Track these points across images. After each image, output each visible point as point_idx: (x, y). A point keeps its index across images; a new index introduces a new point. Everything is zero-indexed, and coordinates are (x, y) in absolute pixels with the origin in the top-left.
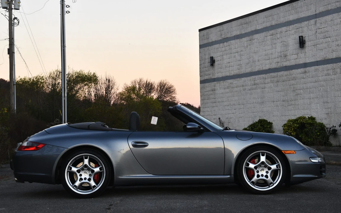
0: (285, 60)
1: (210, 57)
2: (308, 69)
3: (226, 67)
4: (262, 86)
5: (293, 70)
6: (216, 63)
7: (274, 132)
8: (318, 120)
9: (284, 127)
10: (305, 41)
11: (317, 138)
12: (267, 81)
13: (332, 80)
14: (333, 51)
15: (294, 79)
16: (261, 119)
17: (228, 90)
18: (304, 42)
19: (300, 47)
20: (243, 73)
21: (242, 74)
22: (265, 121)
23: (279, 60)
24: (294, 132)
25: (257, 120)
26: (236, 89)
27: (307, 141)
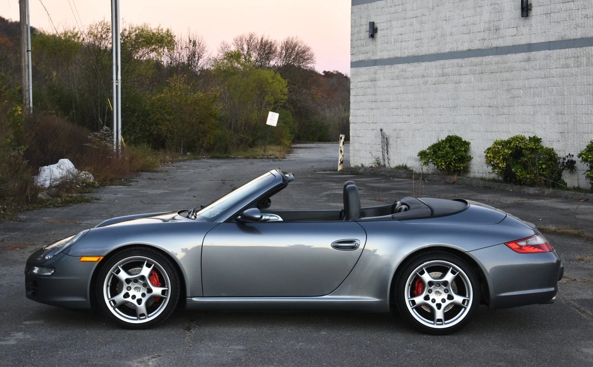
0: (496, 36)
1: (370, 23)
2: (533, 54)
3: (396, 41)
4: (456, 78)
5: (509, 55)
6: (379, 34)
7: (473, 158)
8: (546, 144)
9: (488, 153)
10: (531, 5)
11: (542, 173)
12: (464, 70)
13: (572, 75)
14: (577, 26)
15: (510, 70)
16: (451, 135)
17: (397, 82)
18: (529, 8)
19: (522, 16)
20: (423, 53)
21: (422, 56)
22: (458, 139)
23: (486, 35)
24: (503, 162)
25: (443, 137)
26: (410, 81)
27: (525, 178)
